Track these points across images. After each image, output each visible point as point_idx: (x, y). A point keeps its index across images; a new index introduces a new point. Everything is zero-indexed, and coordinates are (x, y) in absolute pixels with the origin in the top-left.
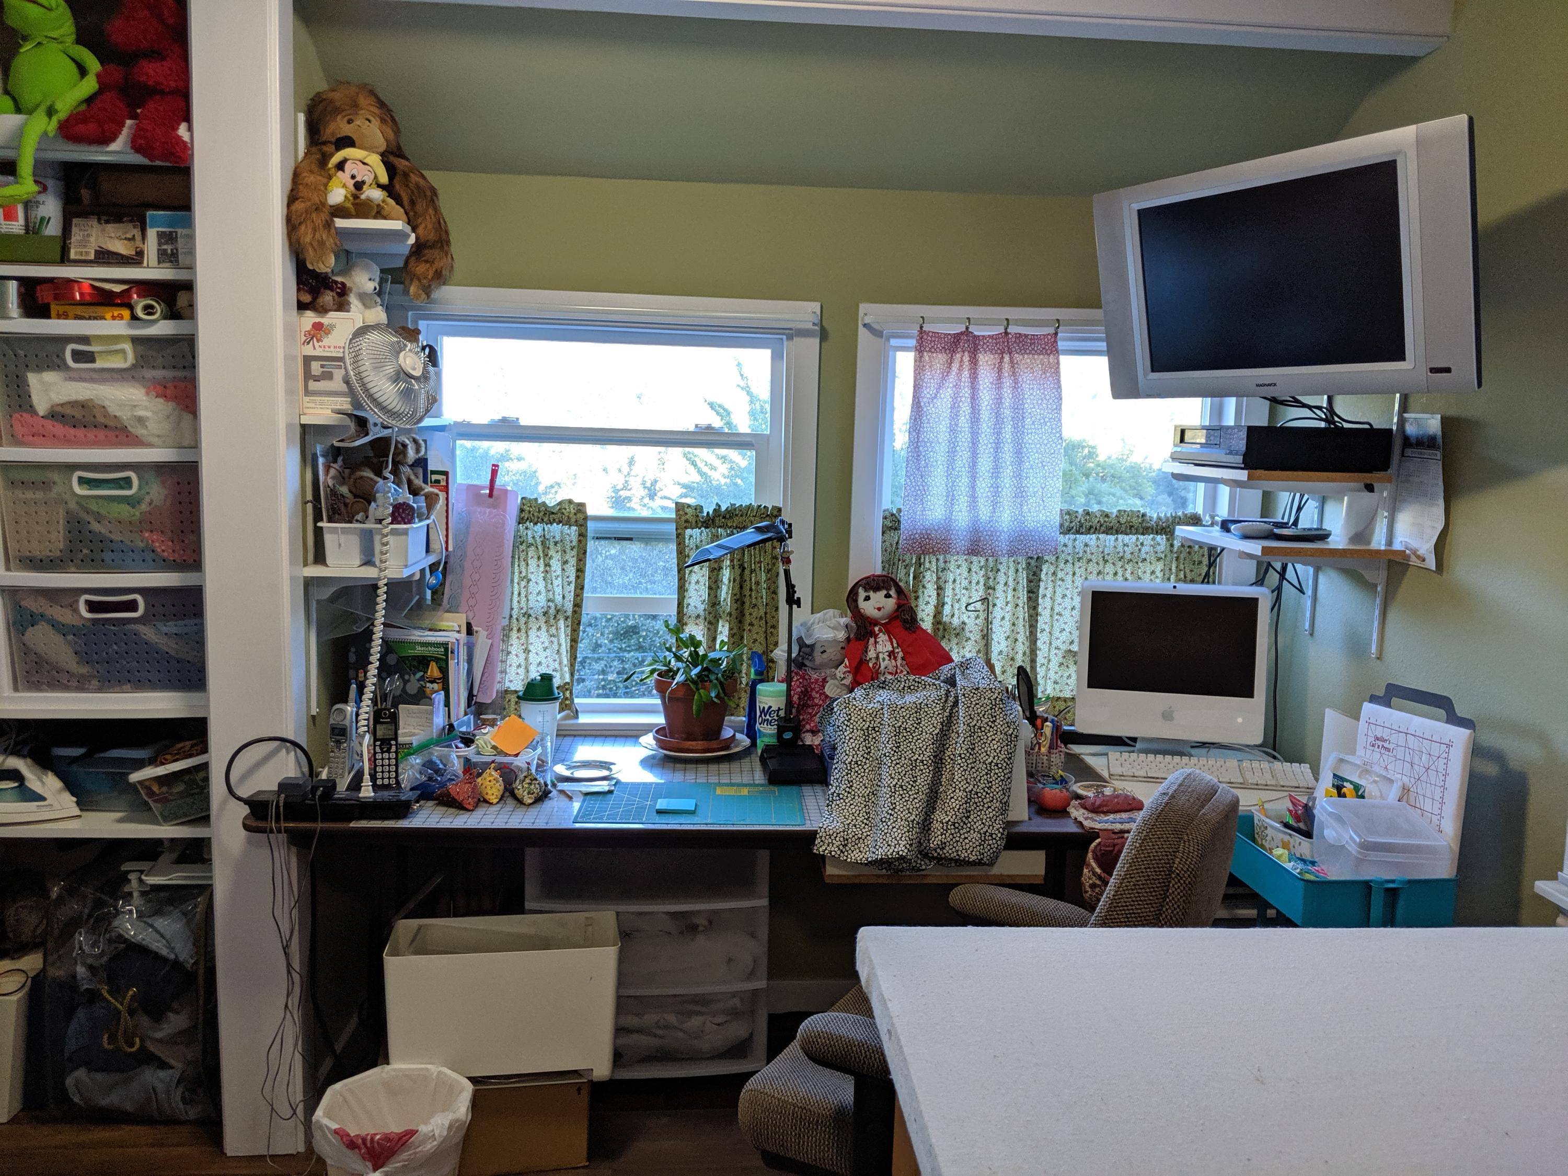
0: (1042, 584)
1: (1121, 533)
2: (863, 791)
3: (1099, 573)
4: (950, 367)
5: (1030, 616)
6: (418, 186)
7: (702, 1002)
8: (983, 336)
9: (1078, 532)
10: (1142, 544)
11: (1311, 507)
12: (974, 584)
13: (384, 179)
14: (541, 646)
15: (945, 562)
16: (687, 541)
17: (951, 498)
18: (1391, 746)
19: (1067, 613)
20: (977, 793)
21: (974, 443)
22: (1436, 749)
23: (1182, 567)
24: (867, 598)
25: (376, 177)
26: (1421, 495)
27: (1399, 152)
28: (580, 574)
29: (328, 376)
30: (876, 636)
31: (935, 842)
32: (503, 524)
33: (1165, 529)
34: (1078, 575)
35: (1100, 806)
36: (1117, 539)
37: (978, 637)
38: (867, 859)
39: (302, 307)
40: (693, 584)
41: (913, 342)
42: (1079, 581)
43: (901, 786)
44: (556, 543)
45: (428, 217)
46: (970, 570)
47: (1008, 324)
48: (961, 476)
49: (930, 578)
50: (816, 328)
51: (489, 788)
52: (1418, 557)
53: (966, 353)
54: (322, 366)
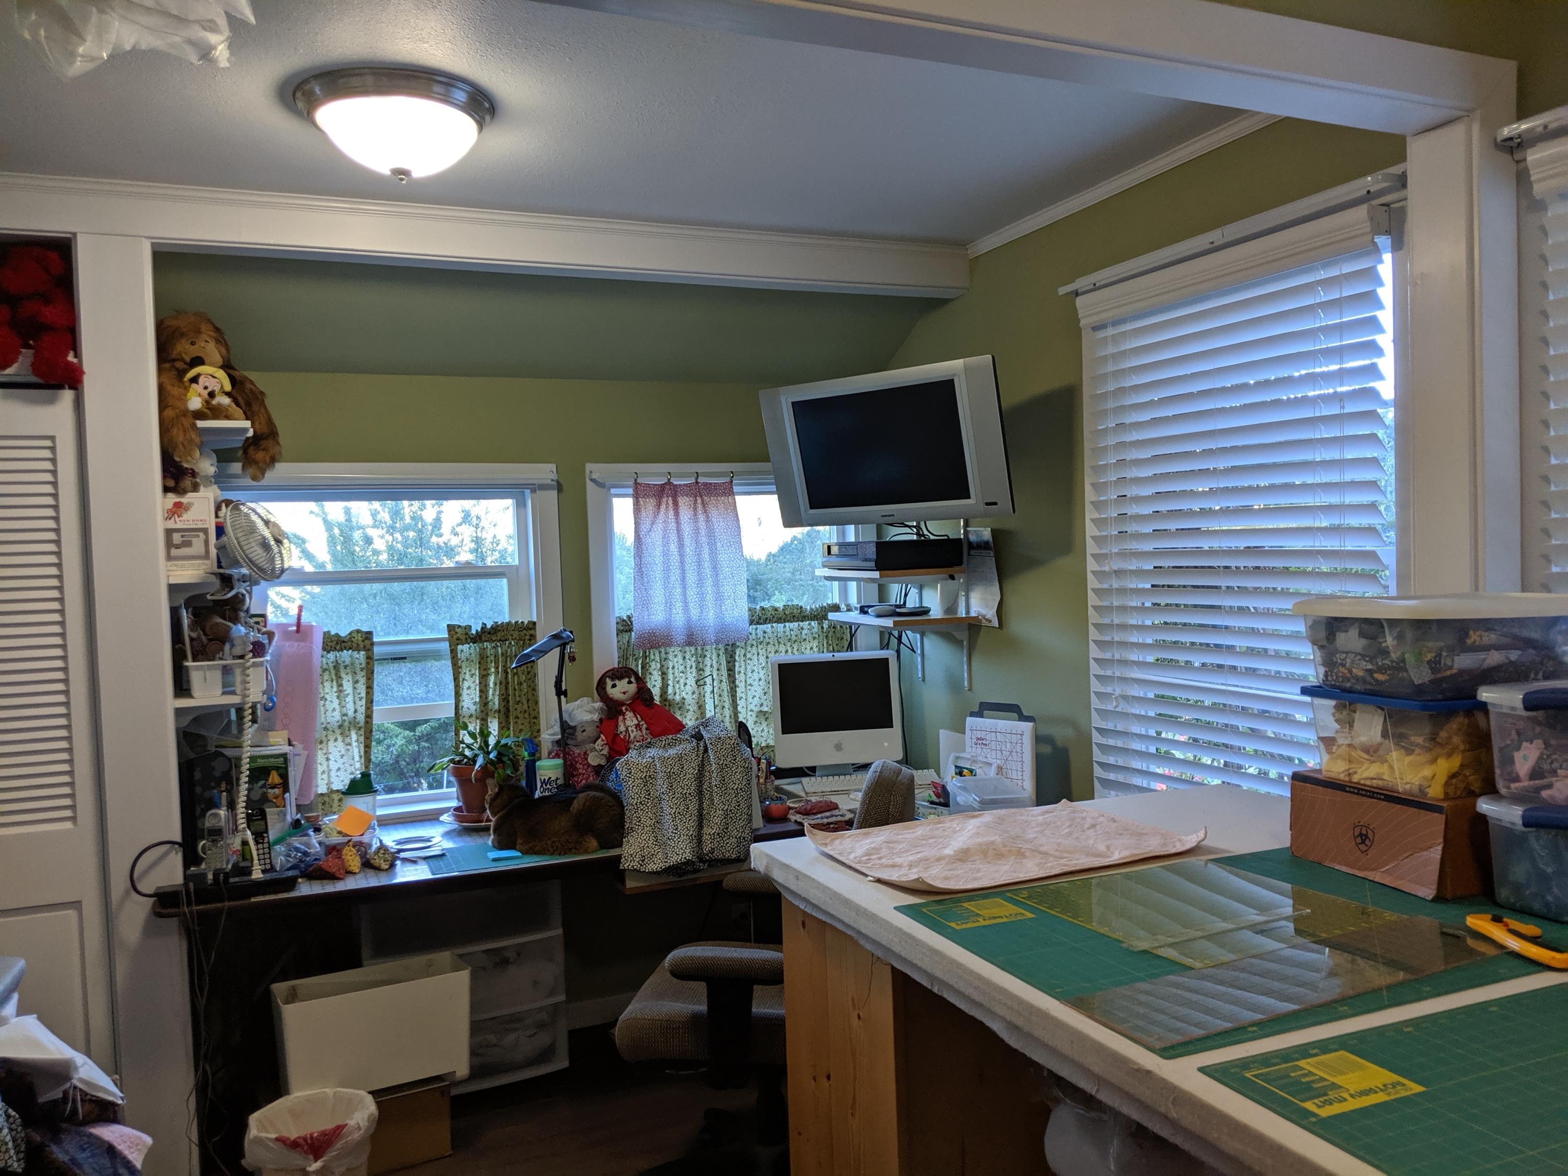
0: (737, 664)
1: (788, 621)
2: (649, 822)
3: (776, 652)
4: (659, 509)
5: (731, 688)
6: (251, 390)
7: (515, 1020)
8: (680, 485)
9: (758, 623)
10: (802, 628)
11: (913, 592)
12: (688, 669)
13: (228, 387)
14: (338, 754)
15: (666, 653)
16: (459, 655)
17: (669, 605)
18: (987, 742)
19: (756, 683)
20: (731, 811)
21: (682, 562)
22: (1014, 738)
23: (830, 642)
24: (614, 686)
25: (222, 387)
26: (983, 580)
27: (955, 375)
28: (369, 690)
29: (188, 544)
30: (624, 714)
31: (706, 849)
32: (311, 654)
33: (819, 615)
34: (761, 654)
35: (810, 810)
36: (785, 626)
37: (696, 708)
38: (661, 868)
39: (166, 490)
40: (465, 690)
41: (631, 491)
42: (762, 659)
43: (679, 813)
44: (346, 667)
45: (261, 415)
46: (684, 658)
47: (698, 476)
48: (676, 588)
49: (654, 667)
50: (554, 483)
51: (351, 861)
52: (987, 620)
53: (670, 498)
54: (182, 536)
